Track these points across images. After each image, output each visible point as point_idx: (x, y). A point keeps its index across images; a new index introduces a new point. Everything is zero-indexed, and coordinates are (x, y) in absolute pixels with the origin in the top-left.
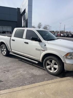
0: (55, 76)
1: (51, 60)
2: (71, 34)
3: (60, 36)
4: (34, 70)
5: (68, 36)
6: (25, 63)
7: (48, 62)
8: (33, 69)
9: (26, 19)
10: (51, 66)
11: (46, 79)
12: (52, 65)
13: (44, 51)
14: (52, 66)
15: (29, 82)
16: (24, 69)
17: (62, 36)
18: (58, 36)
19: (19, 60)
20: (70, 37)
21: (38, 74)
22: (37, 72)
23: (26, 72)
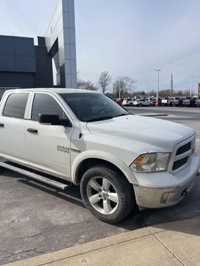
0: (114, 227)
1: (99, 177)
2: (188, 98)
3: (160, 104)
4: (55, 210)
5: (180, 104)
6: (36, 190)
7: (92, 184)
8: (52, 207)
9: (60, 65)
10: (100, 196)
11: (83, 236)
12: (103, 191)
13: (80, 152)
14: (104, 194)
15: (28, 251)
16: (27, 208)
17: (166, 105)
18: (154, 105)
19: (19, 181)
20: (187, 106)
21: (63, 223)
22: (63, 214)
23: (28, 219)
